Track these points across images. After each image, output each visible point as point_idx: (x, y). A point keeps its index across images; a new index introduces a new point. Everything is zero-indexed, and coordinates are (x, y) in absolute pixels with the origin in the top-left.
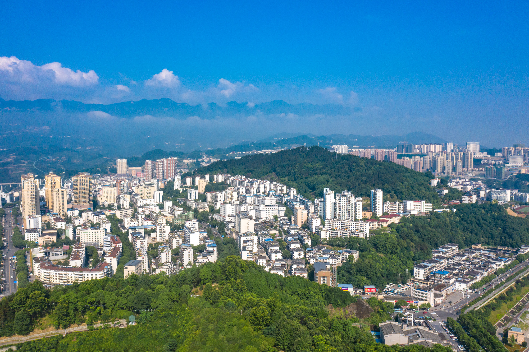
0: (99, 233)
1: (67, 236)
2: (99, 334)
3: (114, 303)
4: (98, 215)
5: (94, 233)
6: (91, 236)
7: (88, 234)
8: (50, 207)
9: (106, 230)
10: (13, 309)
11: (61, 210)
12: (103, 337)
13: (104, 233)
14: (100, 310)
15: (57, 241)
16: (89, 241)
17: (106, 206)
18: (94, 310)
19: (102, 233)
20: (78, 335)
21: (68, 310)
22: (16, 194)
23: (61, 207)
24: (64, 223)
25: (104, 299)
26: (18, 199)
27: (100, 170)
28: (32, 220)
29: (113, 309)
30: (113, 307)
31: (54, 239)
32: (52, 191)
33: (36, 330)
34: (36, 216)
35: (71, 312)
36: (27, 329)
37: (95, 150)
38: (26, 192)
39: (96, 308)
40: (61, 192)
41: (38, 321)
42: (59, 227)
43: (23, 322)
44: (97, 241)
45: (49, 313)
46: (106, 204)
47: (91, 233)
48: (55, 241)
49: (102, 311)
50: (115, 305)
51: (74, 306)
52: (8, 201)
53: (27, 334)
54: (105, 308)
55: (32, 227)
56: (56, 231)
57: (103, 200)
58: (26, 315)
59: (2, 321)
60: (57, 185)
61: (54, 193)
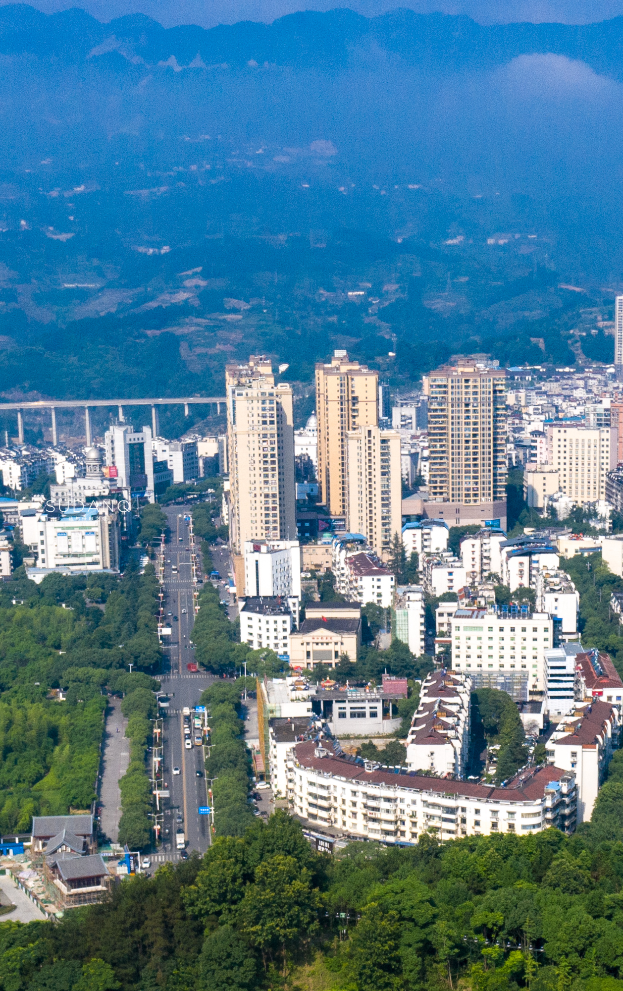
0: (530, 634)
1: (401, 636)
3: (579, 943)
4: (529, 554)
5: (507, 633)
6: (496, 643)
7: (485, 634)
8: (335, 508)
9: (557, 622)
10: (195, 918)
11: (378, 523)
13: (550, 635)
14: (522, 964)
15: (361, 656)
16: (485, 668)
17: (562, 516)
18: (499, 963)
19: (541, 634)
21: (396, 947)
22: (207, 448)
23: (378, 511)
24: (387, 582)
25: (538, 923)
26: (214, 465)
27: (541, 343)
28: (266, 560)
29: (574, 968)
30: (574, 958)
31: (349, 645)
32: (343, 438)
34: (283, 544)
35: (410, 957)
37: (524, 250)
38: (242, 440)
39: (506, 955)
40: (377, 441)
42: (368, 598)
43: (229, 973)
44: (518, 668)
45: (326, 950)
46: (563, 506)
47: (496, 633)
48: (353, 657)
49: (529, 969)
50: (582, 953)
51: (418, 934)
52: (178, 476)
54: (543, 960)
55: (267, 590)
56: (356, 614)
57: (552, 489)
58: (242, 944)
59: (156, 959)
60: (362, 413)
61: (352, 447)
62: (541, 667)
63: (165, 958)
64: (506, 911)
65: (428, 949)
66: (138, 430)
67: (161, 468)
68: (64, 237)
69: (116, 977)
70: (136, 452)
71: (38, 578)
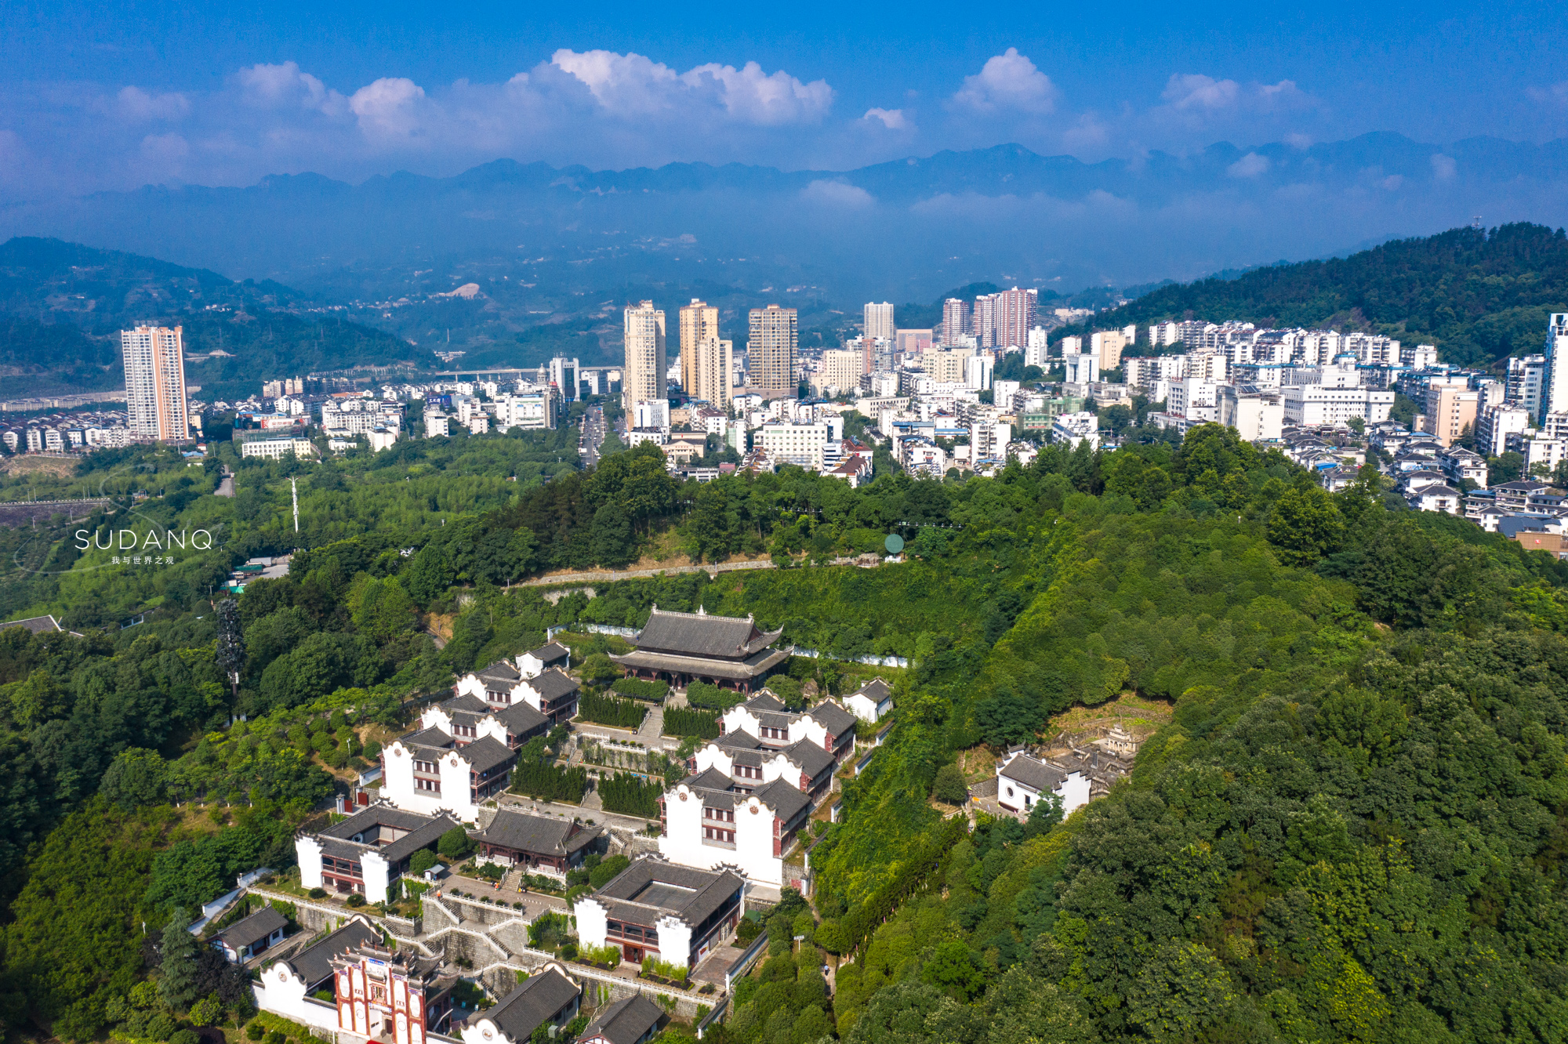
0: (813, 435)
1: (732, 444)
2: (804, 578)
3: (846, 506)
4: (812, 404)
5: (798, 434)
6: (791, 441)
7: (785, 435)
8: (692, 391)
9: (830, 429)
10: (591, 502)
11: (718, 396)
12: (812, 587)
13: (825, 435)
14: (807, 521)
15: (706, 455)
16: (785, 452)
17: (833, 395)
18: (792, 520)
19: (820, 435)
20: (748, 577)
21: (723, 509)
22: (613, 376)
23: (718, 388)
24: (723, 420)
25: (819, 497)
26: (617, 386)
27: (820, 335)
28: (647, 409)
29: (842, 523)
30: (842, 516)
31: (700, 450)
32: (697, 343)
33: (643, 560)
34: (658, 401)
35: (732, 516)
36: (621, 552)
37: (809, 295)
38: (633, 341)
39: (798, 515)
40: (717, 346)
41: (650, 538)
42: (711, 430)
43: (612, 531)
44: (806, 452)
45: (677, 524)
46: (833, 391)
47: (791, 435)
48: (701, 455)
49: (812, 526)
50: (847, 513)
51: (738, 503)
52: (595, 391)
53: (621, 566)
54: (821, 519)
55: (647, 423)
56: (703, 437)
57: (826, 382)
58: (621, 512)
59: (564, 527)
60: (708, 332)
61: (702, 348)
62: (820, 453)
63: (569, 527)
64: (797, 491)
65: (745, 514)
66: (570, 360)
67: (584, 384)
68: (530, 286)
69: (536, 538)
70: (568, 374)
71: (504, 431)
